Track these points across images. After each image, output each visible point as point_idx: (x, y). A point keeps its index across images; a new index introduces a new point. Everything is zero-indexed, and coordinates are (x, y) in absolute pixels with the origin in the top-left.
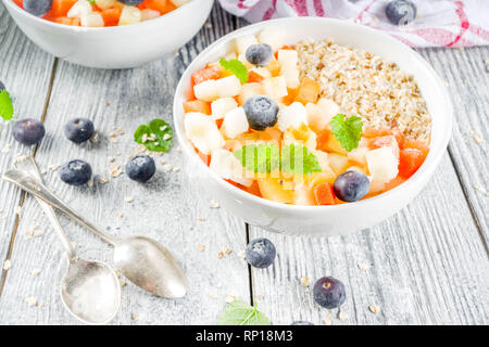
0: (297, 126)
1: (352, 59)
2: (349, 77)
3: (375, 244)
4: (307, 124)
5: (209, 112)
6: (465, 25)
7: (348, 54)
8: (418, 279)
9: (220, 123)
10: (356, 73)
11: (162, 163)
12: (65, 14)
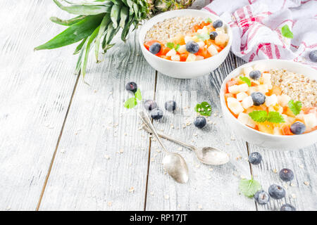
0: (274, 104)
1: (295, 78)
2: (294, 86)
3: (306, 158)
4: (278, 103)
5: (236, 97)
7: (294, 76)
10: (298, 84)
11: (209, 121)
12: (165, 54)
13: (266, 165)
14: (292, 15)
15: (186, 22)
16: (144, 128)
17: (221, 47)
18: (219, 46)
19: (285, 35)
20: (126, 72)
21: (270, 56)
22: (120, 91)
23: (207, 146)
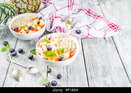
0: (54, 50)
3: (68, 70)
4: (56, 50)
5: (41, 47)
6: (89, 34)
8: (74, 75)
9: (43, 49)
11: (34, 56)
12: (20, 31)
13: (53, 73)
14: (72, 16)
15: (28, 18)
16: (7, 60)
17: (42, 27)
18: (41, 26)
19: (68, 24)
20: (5, 37)
21: (61, 31)
22: (1, 45)
23: (31, 66)
